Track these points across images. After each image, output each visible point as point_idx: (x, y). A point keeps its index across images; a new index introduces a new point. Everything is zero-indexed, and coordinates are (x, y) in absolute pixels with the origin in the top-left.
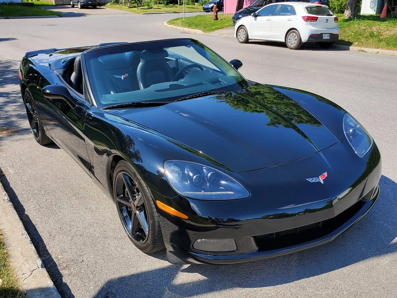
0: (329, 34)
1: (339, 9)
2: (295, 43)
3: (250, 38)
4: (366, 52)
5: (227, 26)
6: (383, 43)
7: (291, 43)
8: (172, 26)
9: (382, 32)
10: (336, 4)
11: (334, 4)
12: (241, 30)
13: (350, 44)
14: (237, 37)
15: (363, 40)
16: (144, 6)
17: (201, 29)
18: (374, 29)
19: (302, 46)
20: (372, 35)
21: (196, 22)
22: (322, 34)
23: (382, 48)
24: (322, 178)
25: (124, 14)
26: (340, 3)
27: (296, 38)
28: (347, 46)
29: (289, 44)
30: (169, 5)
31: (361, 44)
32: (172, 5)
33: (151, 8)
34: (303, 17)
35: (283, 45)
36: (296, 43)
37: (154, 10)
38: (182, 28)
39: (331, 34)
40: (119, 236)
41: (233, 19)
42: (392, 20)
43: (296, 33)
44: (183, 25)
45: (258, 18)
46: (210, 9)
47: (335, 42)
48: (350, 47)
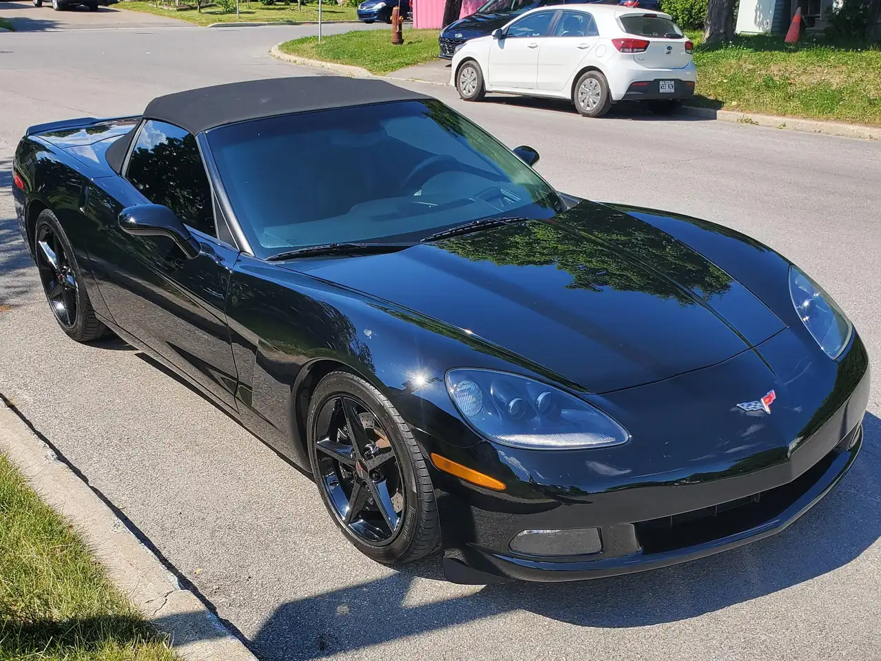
0: (673, 82)
1: (686, 19)
2: (594, 103)
3: (488, 88)
4: (757, 124)
5: (425, 59)
6: (795, 103)
7: (586, 101)
8: (293, 57)
9: (792, 76)
10: (679, 6)
11: (675, 7)
12: (466, 70)
13: (718, 105)
14: (456, 86)
15: (749, 95)
16: (214, 5)
17: (363, 65)
18: (774, 69)
19: (612, 109)
20: (769, 85)
21: (351, 47)
22: (657, 81)
23: (794, 114)
24: (766, 403)
25: (166, 25)
26: (688, 6)
27: (599, 90)
28: (712, 111)
29: (582, 104)
30: (275, 5)
31: (745, 106)
32: (283, 3)
33: (234, 11)
34: (615, 41)
35: (567, 106)
36: (598, 102)
37: (241, 15)
38: (320, 62)
39: (678, 82)
40: (313, 527)
41: (442, 42)
42: (813, 47)
43: (598, 79)
44: (320, 57)
45: (507, 40)
46: (375, 15)
47: (685, 100)
48: (718, 112)
